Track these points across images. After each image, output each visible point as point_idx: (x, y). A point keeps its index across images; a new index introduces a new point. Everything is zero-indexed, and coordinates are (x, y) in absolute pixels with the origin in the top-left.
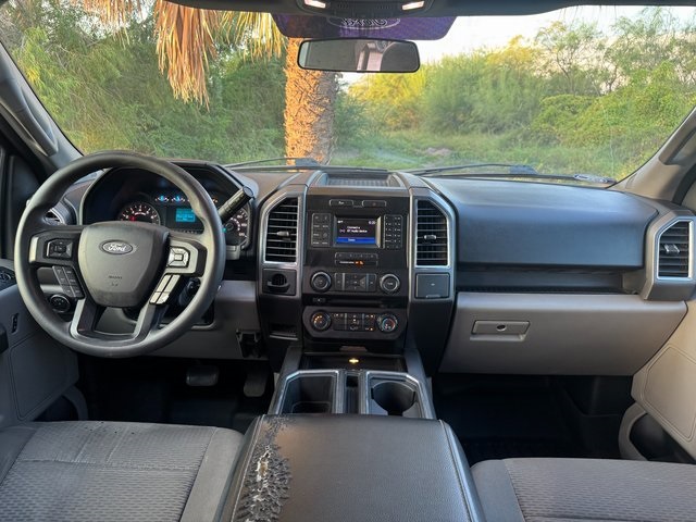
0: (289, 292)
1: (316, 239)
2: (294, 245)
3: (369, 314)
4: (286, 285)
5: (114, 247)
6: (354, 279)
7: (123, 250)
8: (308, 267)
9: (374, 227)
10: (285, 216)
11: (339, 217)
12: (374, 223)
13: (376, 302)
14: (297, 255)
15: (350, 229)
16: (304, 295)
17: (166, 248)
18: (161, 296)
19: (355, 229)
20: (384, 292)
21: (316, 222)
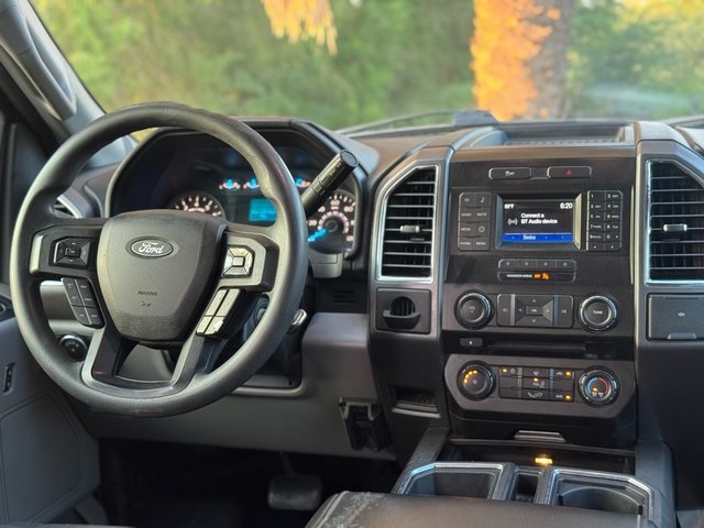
0: (419, 327)
1: (467, 236)
2: (428, 248)
3: (564, 370)
4: (413, 315)
5: (148, 248)
6: (534, 306)
7: (159, 251)
8: (451, 286)
9: (570, 212)
10: (414, 200)
11: (506, 198)
12: (569, 205)
13: (574, 348)
14: (433, 265)
15: (526, 218)
16: (445, 334)
17: (221, 248)
18: (211, 322)
19: (536, 219)
20: (587, 327)
21: (467, 208)
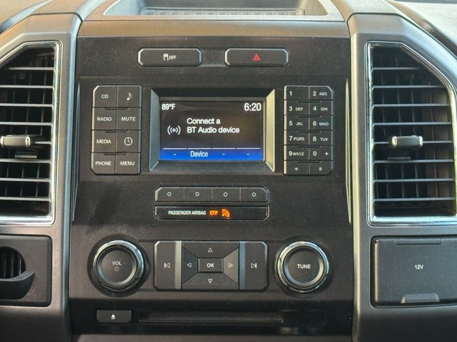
1: (105, 152)
2: (45, 171)
4: (23, 277)
8: (85, 228)
9: (258, 117)
11: (164, 94)
12: (256, 107)
14: (54, 197)
15: (196, 125)
16: (73, 305)
19: (207, 126)
20: (288, 289)
21: (105, 108)
